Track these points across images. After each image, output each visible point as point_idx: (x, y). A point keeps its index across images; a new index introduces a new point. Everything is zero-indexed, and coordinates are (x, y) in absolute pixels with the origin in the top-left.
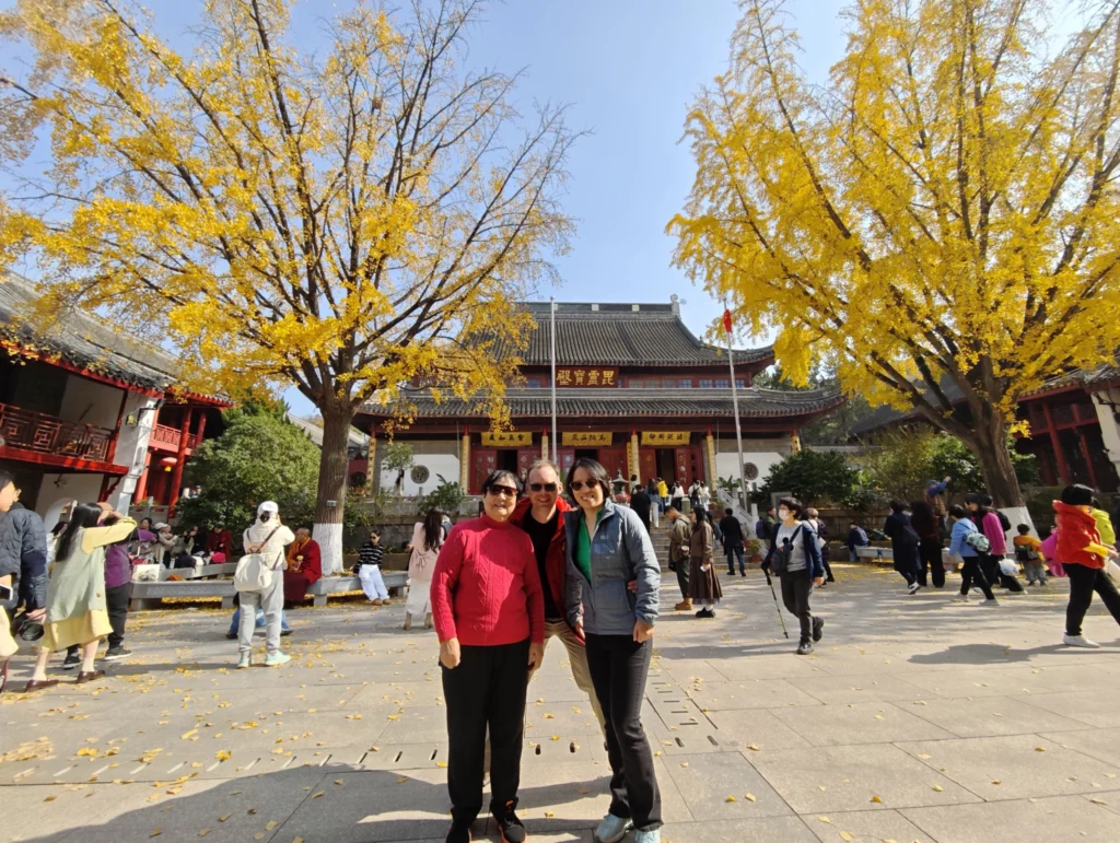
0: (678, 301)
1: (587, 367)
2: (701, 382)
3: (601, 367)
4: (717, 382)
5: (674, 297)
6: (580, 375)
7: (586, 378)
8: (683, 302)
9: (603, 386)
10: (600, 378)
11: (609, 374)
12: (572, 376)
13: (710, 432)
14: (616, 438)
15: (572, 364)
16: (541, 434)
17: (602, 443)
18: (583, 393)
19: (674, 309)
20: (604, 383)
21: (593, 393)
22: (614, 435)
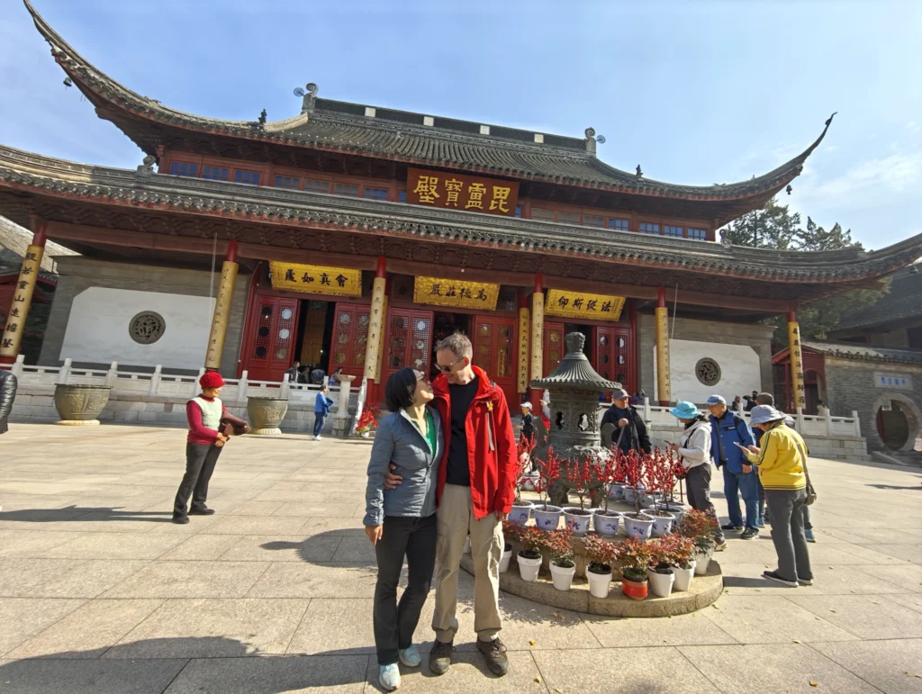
0: (595, 137)
1: (468, 175)
2: (642, 226)
3: (492, 178)
4: (666, 229)
5: (590, 132)
6: (454, 186)
7: (464, 196)
8: (602, 140)
9: (492, 212)
10: (487, 198)
11: (502, 193)
12: (442, 189)
13: (663, 302)
14: (504, 296)
15: (443, 164)
16: (375, 274)
17: (481, 305)
18: (456, 217)
19: (589, 147)
20: (492, 208)
21: (473, 220)
22: (503, 290)
